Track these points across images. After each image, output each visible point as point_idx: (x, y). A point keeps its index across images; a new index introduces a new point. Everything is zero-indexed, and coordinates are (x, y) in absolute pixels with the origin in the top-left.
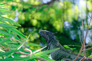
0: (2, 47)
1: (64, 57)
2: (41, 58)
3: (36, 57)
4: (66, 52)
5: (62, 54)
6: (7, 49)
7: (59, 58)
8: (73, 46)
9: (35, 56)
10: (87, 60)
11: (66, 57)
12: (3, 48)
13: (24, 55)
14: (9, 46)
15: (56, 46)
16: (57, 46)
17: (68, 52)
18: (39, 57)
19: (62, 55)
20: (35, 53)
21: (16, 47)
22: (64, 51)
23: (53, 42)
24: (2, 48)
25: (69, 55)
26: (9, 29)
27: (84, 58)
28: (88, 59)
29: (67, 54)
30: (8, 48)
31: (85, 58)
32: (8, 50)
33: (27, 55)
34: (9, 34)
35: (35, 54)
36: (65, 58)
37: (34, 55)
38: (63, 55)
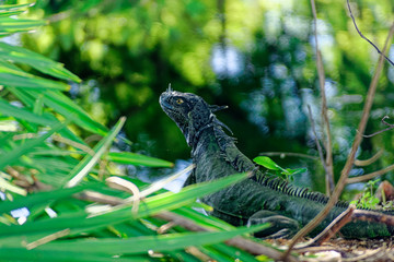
0: (8, 173)
1: (260, 209)
2: (172, 215)
3: (153, 213)
4: (266, 184)
5: (249, 195)
6: (31, 180)
7: (237, 213)
8: (283, 155)
9: (150, 206)
10: (363, 218)
11: (266, 208)
12: (14, 178)
13: (103, 203)
14: (38, 166)
15: (222, 160)
16: (228, 163)
17: (274, 188)
18: (164, 211)
19: (250, 198)
20: (147, 197)
21: (67, 173)
22: (260, 181)
23: (211, 145)
24: (9, 177)
25: (280, 198)
26: (32, 94)
27: (351, 210)
28: (368, 216)
29: (272, 193)
30: (33, 176)
31: (356, 211)
32: (34, 185)
33: (113, 205)
34: (37, 116)
35: (148, 200)
36: (262, 212)
37: (144, 204)
38: (254, 198)
